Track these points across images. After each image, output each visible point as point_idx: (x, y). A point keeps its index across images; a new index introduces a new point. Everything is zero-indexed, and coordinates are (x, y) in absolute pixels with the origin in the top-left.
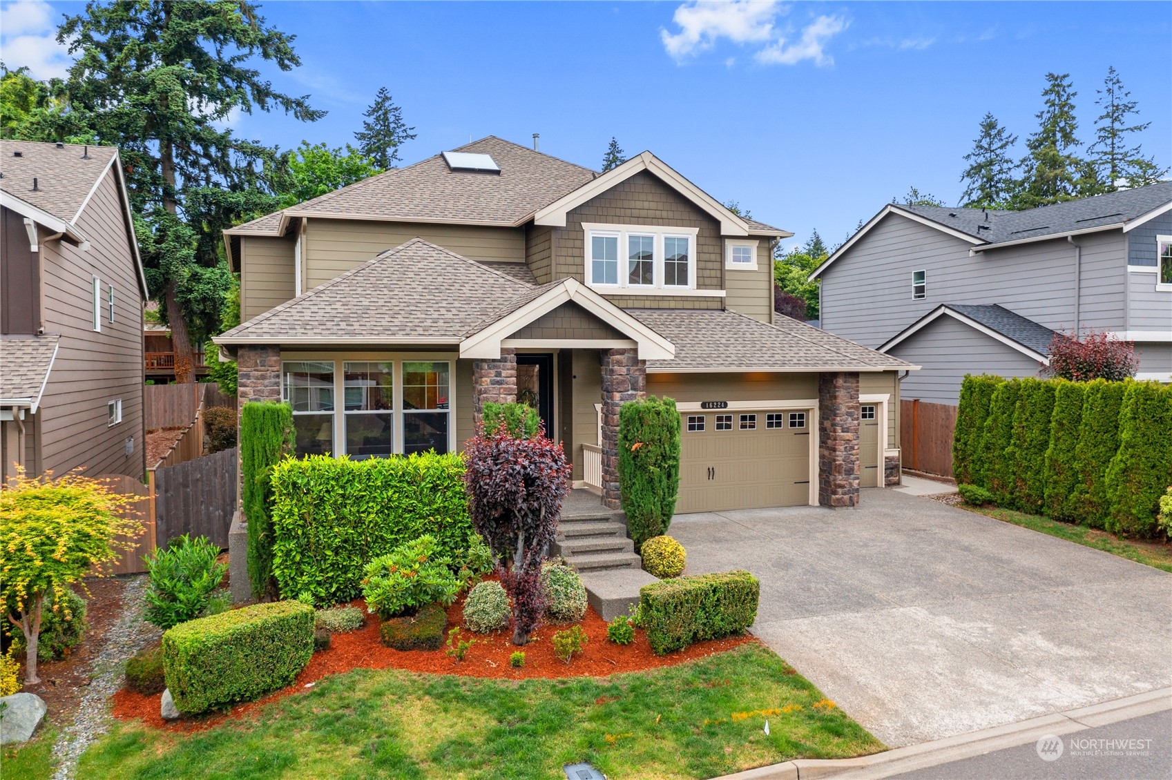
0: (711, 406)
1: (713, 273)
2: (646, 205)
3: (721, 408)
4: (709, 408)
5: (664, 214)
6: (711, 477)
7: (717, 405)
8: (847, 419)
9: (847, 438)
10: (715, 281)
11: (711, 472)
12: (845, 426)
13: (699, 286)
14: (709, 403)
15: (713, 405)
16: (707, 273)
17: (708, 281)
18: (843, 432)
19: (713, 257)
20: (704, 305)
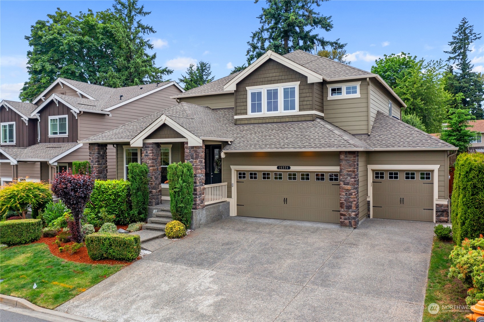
0: (281, 168)
1: (308, 103)
2: (274, 74)
3: (287, 169)
4: (280, 169)
5: (283, 77)
6: (285, 203)
7: (284, 168)
8: (347, 178)
9: (347, 188)
10: (309, 107)
11: (285, 201)
12: (346, 182)
13: (300, 110)
14: (280, 167)
15: (282, 168)
16: (305, 103)
17: (305, 107)
18: (344, 185)
19: (308, 95)
20: (303, 119)
